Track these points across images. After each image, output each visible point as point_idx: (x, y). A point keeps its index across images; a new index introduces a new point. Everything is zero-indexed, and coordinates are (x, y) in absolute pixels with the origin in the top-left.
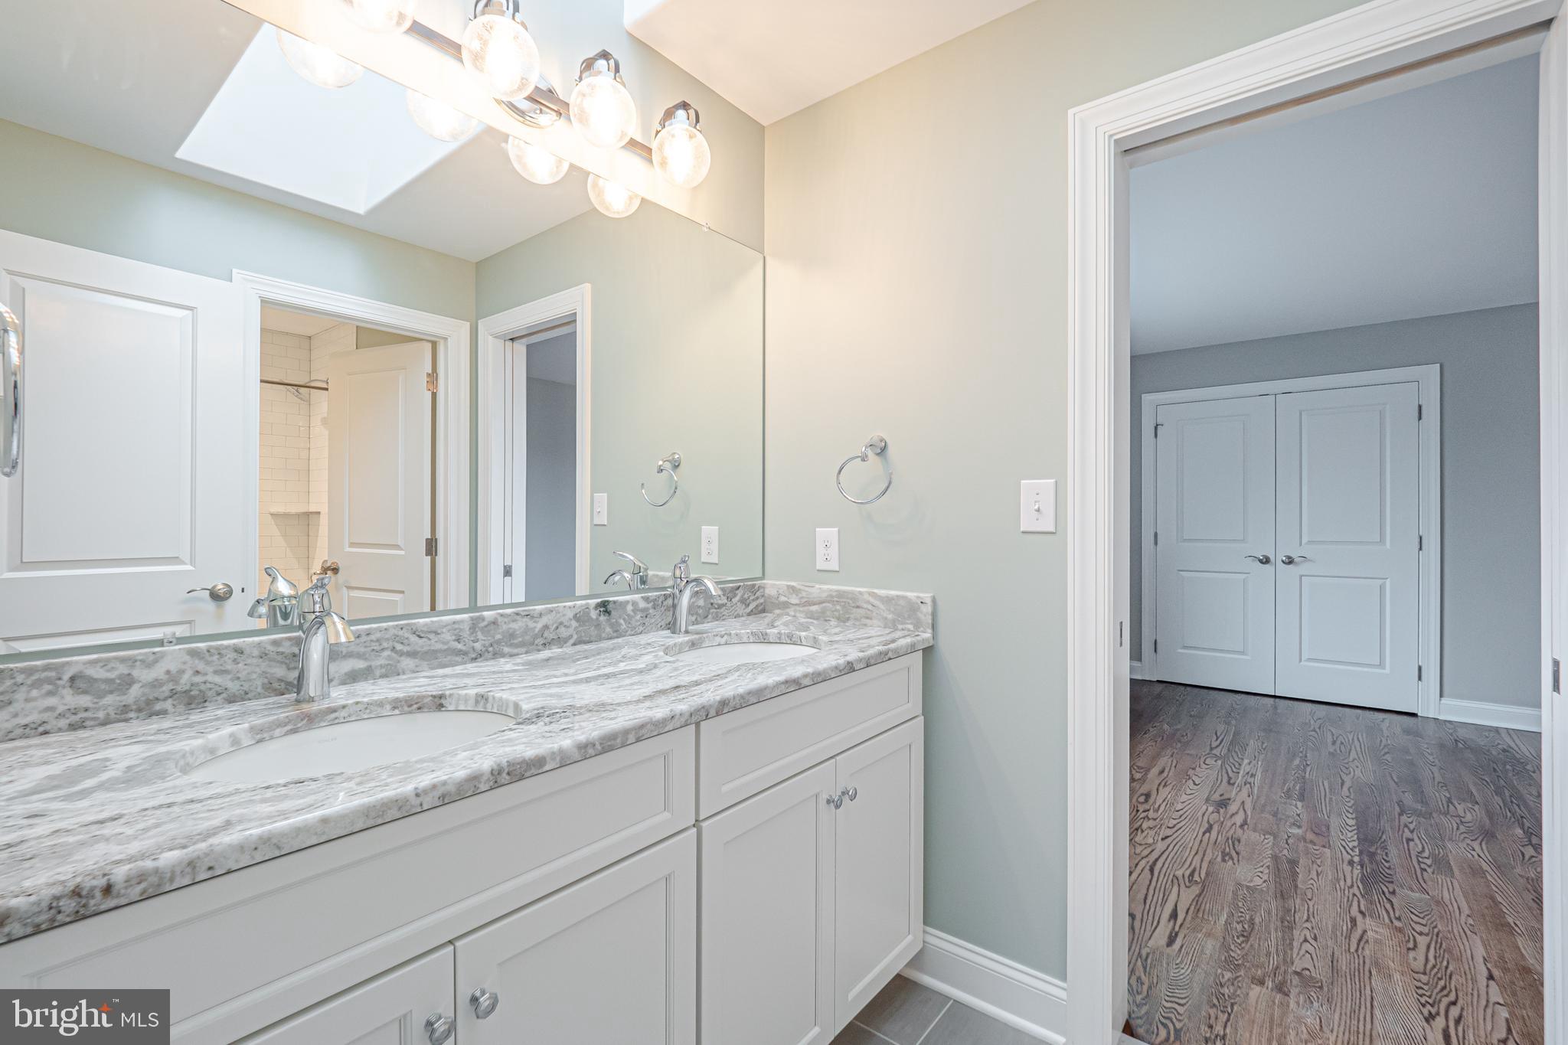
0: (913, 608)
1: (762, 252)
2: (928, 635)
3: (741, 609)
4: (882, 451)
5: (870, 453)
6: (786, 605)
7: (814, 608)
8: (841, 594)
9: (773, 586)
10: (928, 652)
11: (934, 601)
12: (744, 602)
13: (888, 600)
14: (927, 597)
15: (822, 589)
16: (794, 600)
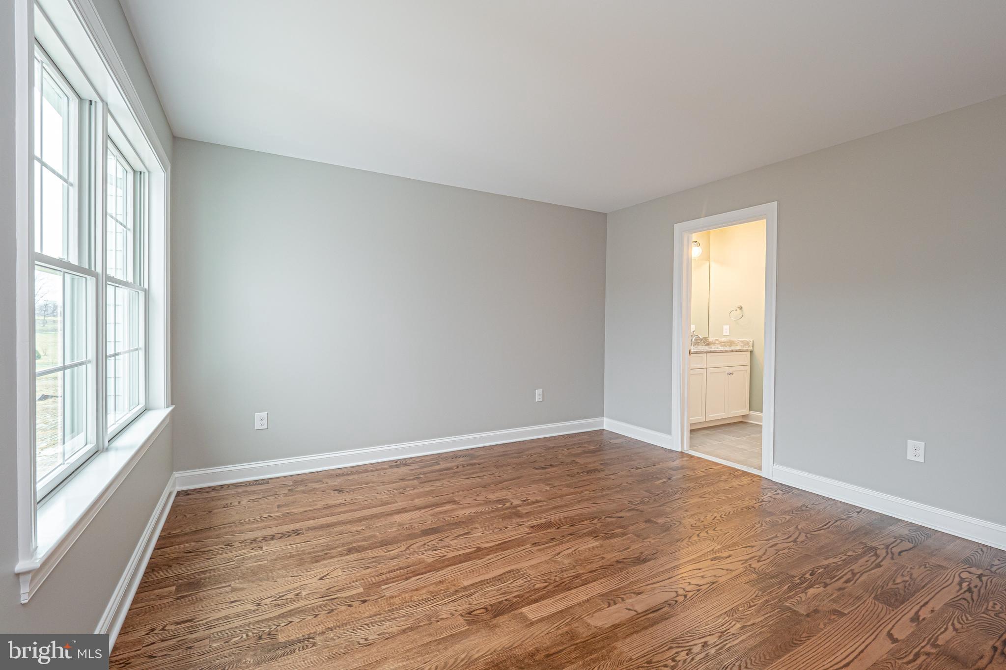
0: (748, 343)
1: (709, 260)
2: (752, 348)
3: (703, 344)
4: (741, 308)
5: (738, 309)
6: (715, 343)
7: (722, 344)
8: (730, 341)
9: (711, 339)
10: (751, 352)
11: (753, 341)
12: (704, 342)
13: (741, 341)
14: (751, 340)
15: (724, 340)
16: (717, 342)
